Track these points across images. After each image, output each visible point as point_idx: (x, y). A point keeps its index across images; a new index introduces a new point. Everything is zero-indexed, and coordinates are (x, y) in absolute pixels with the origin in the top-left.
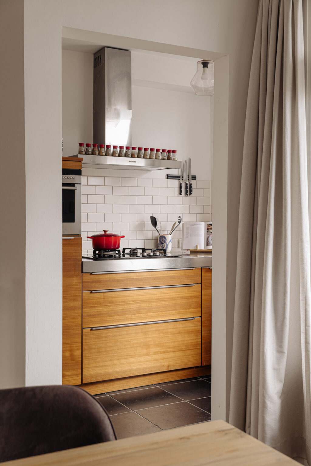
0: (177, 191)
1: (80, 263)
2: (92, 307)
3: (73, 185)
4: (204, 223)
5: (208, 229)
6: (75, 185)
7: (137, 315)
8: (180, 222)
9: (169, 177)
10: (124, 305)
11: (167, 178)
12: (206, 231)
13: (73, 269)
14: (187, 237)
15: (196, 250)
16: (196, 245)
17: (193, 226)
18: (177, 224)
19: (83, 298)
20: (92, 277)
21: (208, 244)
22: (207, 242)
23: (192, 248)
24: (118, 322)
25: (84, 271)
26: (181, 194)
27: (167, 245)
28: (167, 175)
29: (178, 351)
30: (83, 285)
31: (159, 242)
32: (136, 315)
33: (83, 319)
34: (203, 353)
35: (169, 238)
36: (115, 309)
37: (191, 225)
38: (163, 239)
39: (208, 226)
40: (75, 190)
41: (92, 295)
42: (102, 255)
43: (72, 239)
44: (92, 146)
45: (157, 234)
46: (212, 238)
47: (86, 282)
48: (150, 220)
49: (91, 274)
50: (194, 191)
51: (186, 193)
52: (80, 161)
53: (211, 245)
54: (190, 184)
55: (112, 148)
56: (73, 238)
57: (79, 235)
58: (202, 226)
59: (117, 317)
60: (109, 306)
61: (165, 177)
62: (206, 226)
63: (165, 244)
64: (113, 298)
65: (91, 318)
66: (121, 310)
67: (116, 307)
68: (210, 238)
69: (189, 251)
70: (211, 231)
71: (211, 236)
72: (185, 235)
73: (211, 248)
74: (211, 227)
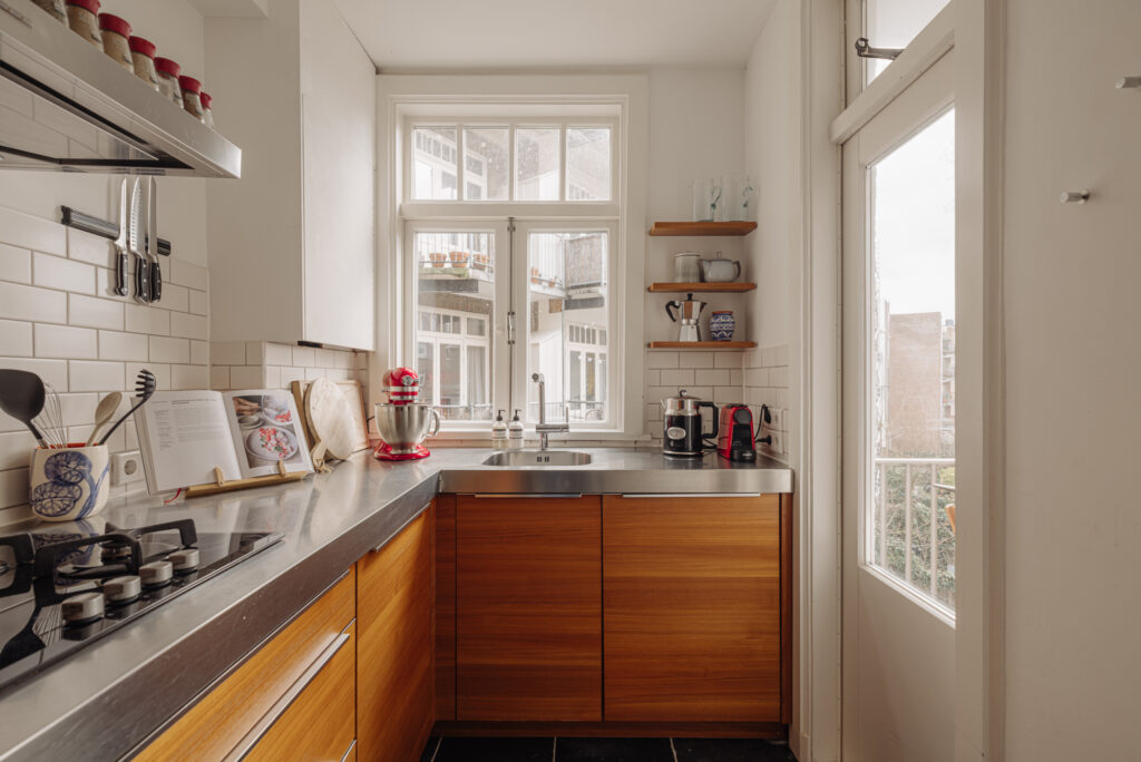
0: (105, 277)
4: (218, 395)
5: (239, 413)
8: (146, 394)
9: (69, 218)
11: (64, 221)
12: (236, 419)
14: (165, 446)
15: (214, 486)
16: (211, 469)
17: (183, 406)
18: (130, 399)
21: (252, 461)
22: (247, 453)
23: (196, 481)
26: (118, 288)
27: (94, 488)
31: (39, 479)
35: (99, 457)
37: (174, 402)
38: (72, 465)
39: (240, 403)
45: (29, 444)
46: (262, 440)
50: (166, 290)
51: (139, 292)
53: (265, 461)
54: (154, 266)
58: (217, 407)
61: (55, 213)
63: (85, 485)
68: (257, 442)
69: (182, 495)
70: (255, 418)
71: (257, 435)
72: (155, 441)
73: (267, 470)
74: (248, 410)
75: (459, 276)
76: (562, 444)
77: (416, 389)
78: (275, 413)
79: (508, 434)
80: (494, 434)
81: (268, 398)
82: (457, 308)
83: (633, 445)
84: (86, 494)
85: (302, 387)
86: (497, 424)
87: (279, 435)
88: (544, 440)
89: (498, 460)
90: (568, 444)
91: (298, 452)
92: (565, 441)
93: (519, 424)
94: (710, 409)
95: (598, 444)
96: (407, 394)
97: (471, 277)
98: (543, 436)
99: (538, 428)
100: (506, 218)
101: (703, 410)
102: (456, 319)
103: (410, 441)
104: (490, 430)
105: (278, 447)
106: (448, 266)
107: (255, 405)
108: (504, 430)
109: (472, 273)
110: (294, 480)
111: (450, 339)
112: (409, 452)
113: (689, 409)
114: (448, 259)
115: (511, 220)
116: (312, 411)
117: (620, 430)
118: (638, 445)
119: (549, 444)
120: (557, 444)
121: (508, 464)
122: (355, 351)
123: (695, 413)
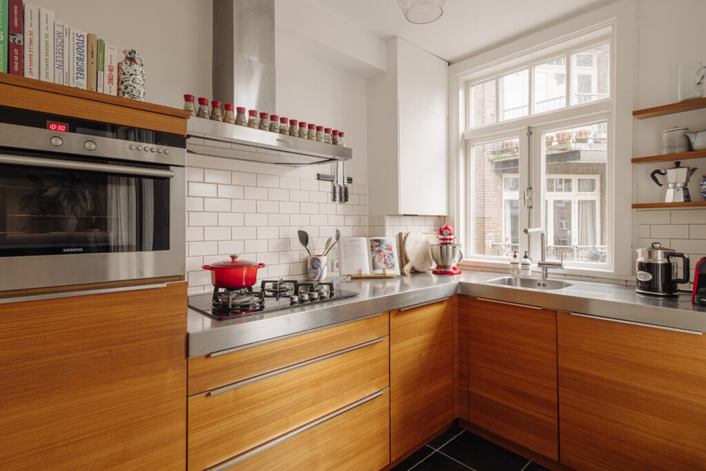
0: (330, 196)
1: (183, 337)
2: (211, 425)
3: (166, 167)
4: (365, 239)
5: (372, 247)
6: (171, 167)
7: (297, 414)
8: (338, 238)
9: (319, 177)
10: (275, 401)
11: (318, 179)
12: (370, 249)
13: (165, 353)
14: (345, 258)
15: (358, 276)
16: (359, 269)
17: (352, 243)
18: (334, 240)
19: (189, 411)
20: (209, 361)
21: (374, 267)
22: (373, 264)
23: (354, 273)
24: (264, 437)
25: (193, 353)
26: (334, 200)
27: (322, 271)
28: (318, 175)
29: (359, 454)
30: (189, 383)
31: (309, 266)
32: (295, 415)
33: (189, 458)
34: (392, 443)
35: (324, 260)
36: (258, 415)
37: (350, 242)
38: (316, 262)
39: (373, 242)
40: (171, 179)
41: (209, 399)
42: (230, 304)
43: (164, 288)
44: (210, 104)
45: (306, 254)
46: (379, 259)
47: (196, 376)
48: (297, 236)
49: (208, 356)
50: (350, 196)
51: (341, 200)
52: (184, 118)
53: (379, 268)
54: (346, 189)
55: (247, 114)
56: (164, 285)
57: (181, 277)
58: (364, 243)
59: (262, 429)
60: (246, 412)
61: (315, 177)
62: (369, 242)
63: (319, 269)
64: (254, 394)
65: (208, 448)
66: (269, 412)
67: (259, 411)
68: (377, 259)
69: (350, 277)
70: (377, 249)
71: (377, 256)
72: (343, 255)
73: (379, 272)
74: (376, 245)
75: (564, 150)
76: (564, 277)
77: (452, 237)
78: (385, 247)
79: (520, 266)
80: (511, 266)
81: (383, 240)
82: (568, 173)
83: (624, 283)
84: (320, 272)
85: (403, 236)
86: (513, 260)
87: (386, 257)
88: (544, 272)
89: (509, 282)
90: (567, 277)
91: (393, 266)
92: (565, 275)
93: (527, 261)
94: (681, 259)
95: (592, 279)
96: (447, 239)
97: (573, 149)
98: (543, 270)
99: (540, 264)
100: (525, 127)
101: (672, 260)
102: (568, 181)
103: (449, 264)
104: (509, 263)
105: (385, 263)
106: (555, 144)
107: (378, 244)
108: (518, 264)
109: (574, 146)
110: (390, 278)
111: (563, 196)
112: (448, 270)
113: (660, 258)
114: (555, 139)
115: (529, 128)
116: (406, 247)
117: (612, 271)
118: (628, 283)
119: (549, 275)
120: (559, 276)
121: (516, 285)
122: (439, 216)
123: (666, 261)
